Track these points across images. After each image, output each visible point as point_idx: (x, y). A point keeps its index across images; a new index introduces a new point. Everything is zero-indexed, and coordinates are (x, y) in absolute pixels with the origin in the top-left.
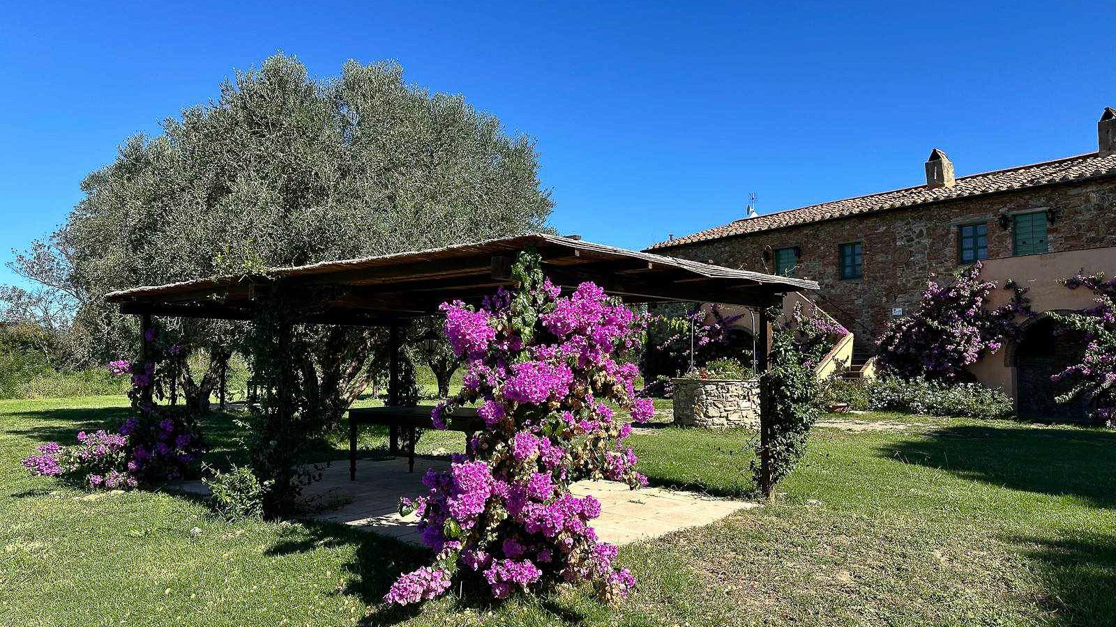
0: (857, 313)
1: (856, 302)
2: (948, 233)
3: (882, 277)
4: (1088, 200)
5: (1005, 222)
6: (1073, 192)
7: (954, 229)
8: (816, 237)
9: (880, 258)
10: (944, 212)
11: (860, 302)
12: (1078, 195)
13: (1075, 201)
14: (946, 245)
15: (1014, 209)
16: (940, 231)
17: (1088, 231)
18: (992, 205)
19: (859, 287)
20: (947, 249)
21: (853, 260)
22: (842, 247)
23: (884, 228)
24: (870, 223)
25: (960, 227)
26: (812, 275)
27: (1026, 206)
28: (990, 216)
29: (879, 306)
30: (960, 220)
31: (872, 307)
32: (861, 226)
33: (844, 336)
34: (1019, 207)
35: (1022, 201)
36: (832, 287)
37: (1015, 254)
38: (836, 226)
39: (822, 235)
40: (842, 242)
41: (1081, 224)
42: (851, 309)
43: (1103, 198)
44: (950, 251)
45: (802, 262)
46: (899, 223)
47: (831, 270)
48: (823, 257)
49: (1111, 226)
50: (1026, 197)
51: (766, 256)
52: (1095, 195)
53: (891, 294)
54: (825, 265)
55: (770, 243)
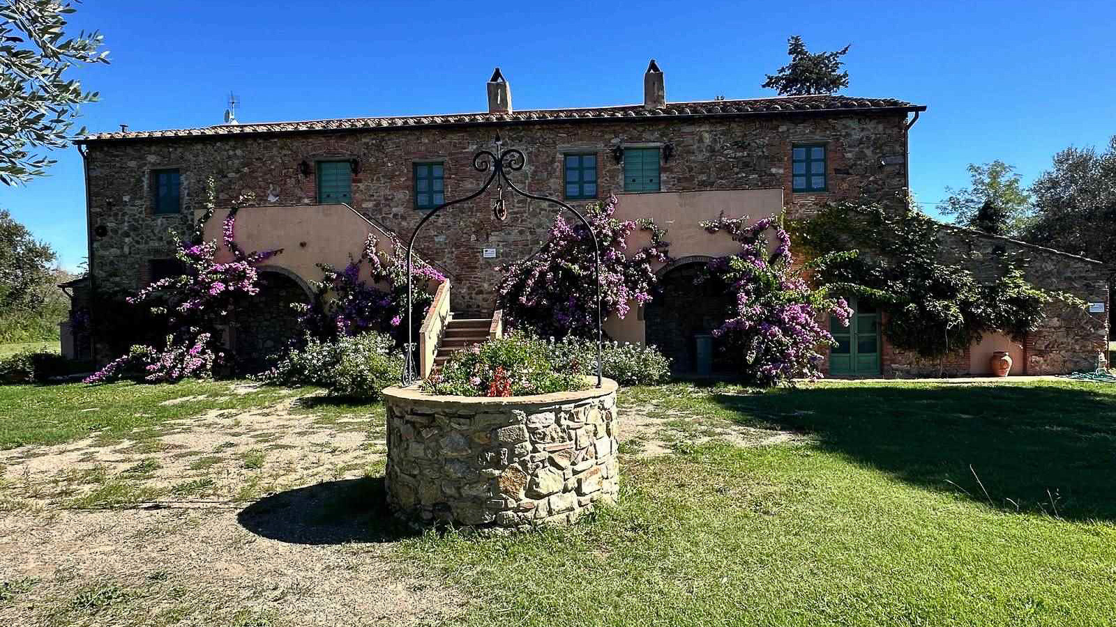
0: (437, 253)
1: (436, 239)
2: (553, 161)
3: (471, 209)
4: (701, 140)
6: (687, 129)
7: (560, 157)
8: (380, 148)
9: (468, 184)
10: (549, 136)
11: (441, 239)
12: (692, 133)
13: (688, 140)
14: (550, 175)
15: (626, 141)
16: (543, 158)
17: (700, 173)
18: (604, 132)
19: (441, 221)
20: (552, 180)
21: (431, 185)
22: (415, 164)
23: (475, 147)
24: (455, 138)
25: (567, 155)
26: (375, 200)
27: (639, 140)
28: (600, 146)
29: (466, 246)
30: (566, 147)
31: (458, 247)
32: (444, 141)
34: (631, 140)
35: (635, 133)
36: (404, 218)
38: (409, 137)
39: (390, 147)
40: (417, 160)
41: (693, 165)
42: (429, 248)
43: (715, 140)
44: (555, 183)
45: (360, 181)
46: (497, 143)
47: (403, 195)
48: (392, 177)
49: (720, 170)
50: (640, 129)
51: (305, 169)
52: (706, 135)
53: (483, 231)
54: (394, 189)
55: (314, 149)
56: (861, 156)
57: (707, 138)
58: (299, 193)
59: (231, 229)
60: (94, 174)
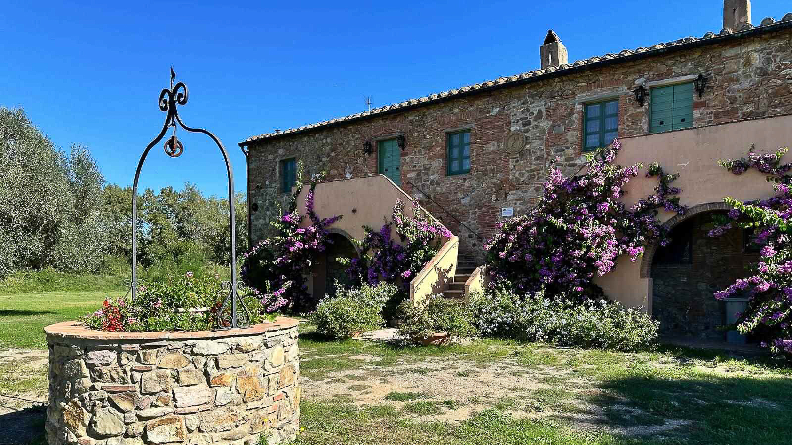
0: (463, 214)
1: (463, 201)
2: (571, 113)
3: (492, 171)
4: (748, 63)
5: (641, 95)
6: (730, 52)
7: (579, 108)
8: (421, 123)
9: (491, 147)
10: (568, 87)
11: (466, 201)
12: (736, 57)
13: (731, 66)
14: (568, 128)
15: (653, 79)
16: (562, 111)
17: (746, 104)
18: (626, 75)
19: (467, 184)
20: (569, 133)
21: (461, 152)
22: (449, 134)
23: (498, 109)
24: (480, 104)
25: (586, 105)
26: (417, 170)
27: (668, 74)
28: (623, 89)
29: (488, 206)
30: (584, 96)
31: (480, 207)
32: (471, 109)
33: (448, 239)
34: (660, 76)
35: (664, 68)
36: (438, 184)
38: (444, 109)
39: (429, 121)
40: (449, 130)
41: (737, 95)
42: (456, 210)
43: (768, 60)
44: (573, 136)
45: (406, 154)
46: (515, 103)
47: (438, 163)
48: (429, 148)
49: (775, 95)
50: (670, 62)
51: (369, 149)
52: (756, 56)
53: (502, 190)
54: (431, 158)
55: (375, 131)
57: (757, 59)
58: (365, 168)
59: (311, 200)
60: (251, 166)
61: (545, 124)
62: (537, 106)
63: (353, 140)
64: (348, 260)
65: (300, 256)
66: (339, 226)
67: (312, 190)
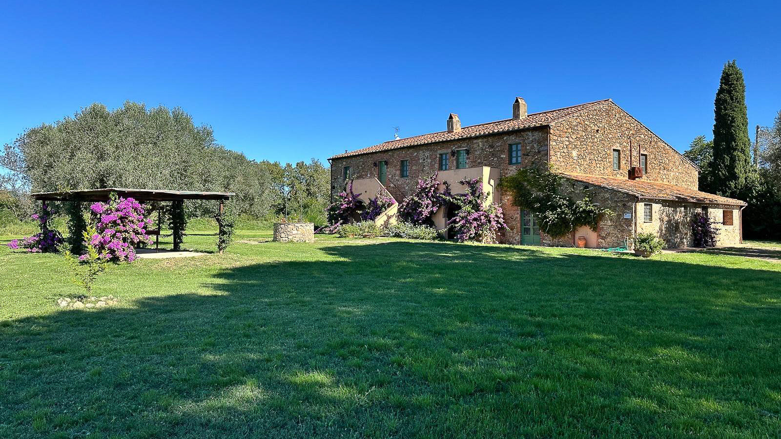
0: (406, 193)
1: (405, 188)
2: (436, 157)
3: (414, 177)
4: (479, 146)
5: (453, 154)
6: (475, 141)
7: (439, 156)
8: (393, 156)
9: (414, 168)
10: (435, 148)
12: (475, 143)
13: (475, 146)
14: (435, 163)
15: (457, 148)
16: (434, 157)
17: (478, 159)
18: (450, 145)
19: (407, 181)
21: (406, 168)
23: (415, 154)
24: (411, 151)
25: (441, 155)
26: (391, 175)
27: (461, 147)
28: (448, 151)
30: (439, 152)
31: (411, 191)
32: (407, 153)
33: (394, 204)
34: (459, 148)
35: (460, 145)
36: (398, 181)
37: (458, 167)
38: (399, 152)
39: (395, 155)
40: (402, 160)
41: (476, 156)
42: (404, 191)
43: (483, 145)
44: (437, 166)
45: (388, 168)
46: (421, 152)
47: (398, 172)
48: (395, 166)
49: (485, 157)
50: (461, 143)
51: (375, 165)
52: (480, 143)
54: (396, 170)
55: (377, 158)
56: (533, 147)
57: (481, 145)
58: (375, 173)
59: (351, 187)
60: (333, 169)
61: (429, 161)
62: (427, 154)
63: (370, 161)
64: (361, 212)
65: (346, 210)
66: (361, 197)
67: (352, 183)
